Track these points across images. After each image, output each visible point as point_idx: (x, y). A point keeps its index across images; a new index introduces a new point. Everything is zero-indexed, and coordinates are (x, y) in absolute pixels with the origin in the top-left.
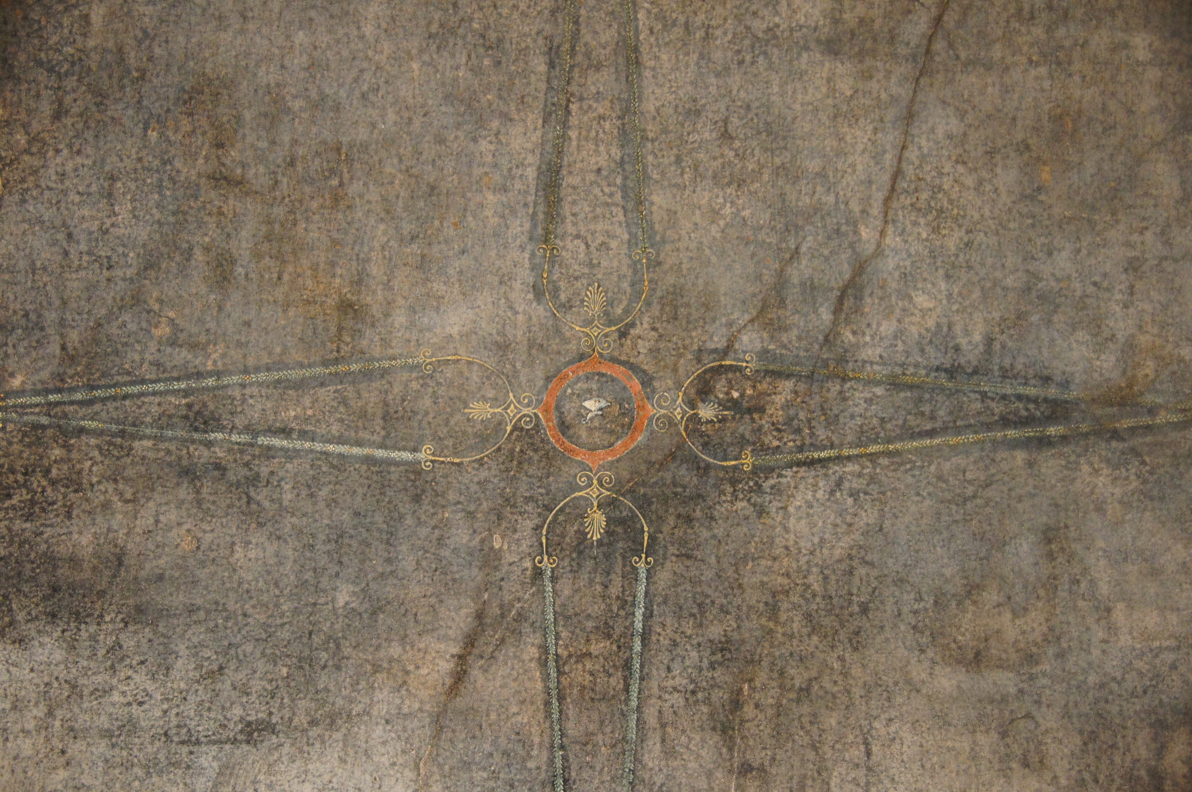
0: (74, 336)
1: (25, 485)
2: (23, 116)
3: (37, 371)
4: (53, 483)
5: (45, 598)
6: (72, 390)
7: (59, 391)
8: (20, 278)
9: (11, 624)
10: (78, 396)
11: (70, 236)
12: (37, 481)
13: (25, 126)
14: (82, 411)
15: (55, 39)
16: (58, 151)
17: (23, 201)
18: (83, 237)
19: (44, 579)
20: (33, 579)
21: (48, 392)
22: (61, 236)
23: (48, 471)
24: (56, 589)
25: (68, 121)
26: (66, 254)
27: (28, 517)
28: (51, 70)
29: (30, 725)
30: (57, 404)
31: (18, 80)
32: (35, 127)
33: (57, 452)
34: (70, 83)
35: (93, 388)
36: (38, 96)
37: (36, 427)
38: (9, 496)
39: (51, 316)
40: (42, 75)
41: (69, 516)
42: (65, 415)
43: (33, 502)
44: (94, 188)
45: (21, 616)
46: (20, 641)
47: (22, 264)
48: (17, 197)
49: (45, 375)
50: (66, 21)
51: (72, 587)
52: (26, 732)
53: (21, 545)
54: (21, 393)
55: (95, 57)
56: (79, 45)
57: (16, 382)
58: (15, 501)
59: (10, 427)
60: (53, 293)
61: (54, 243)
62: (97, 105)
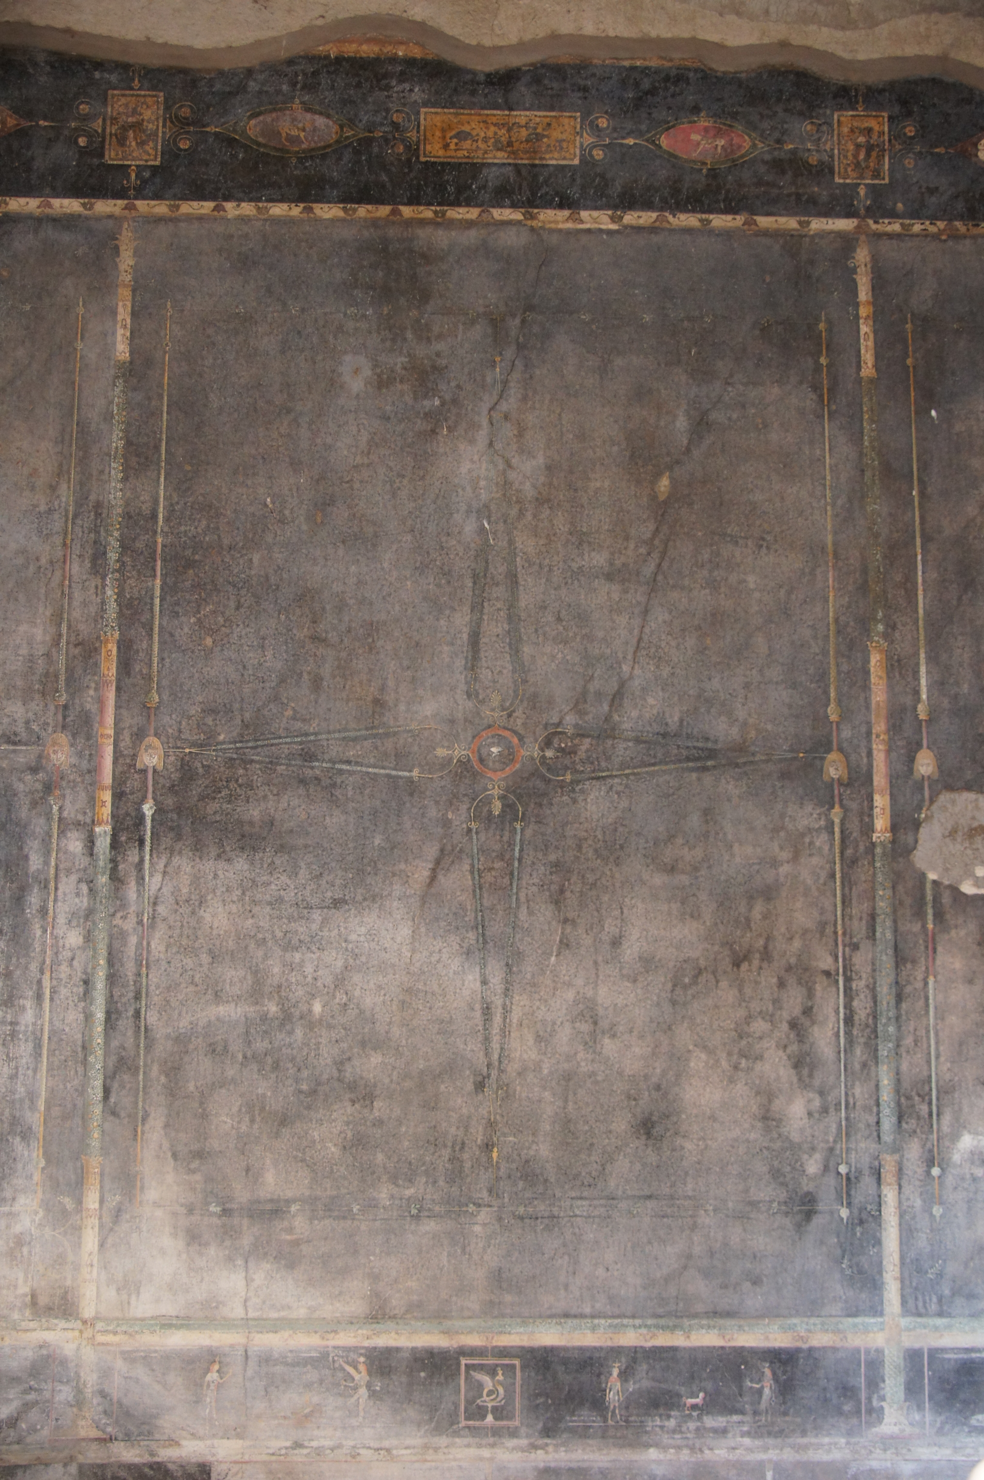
0: (247, 715)
1: (227, 787)
2: (221, 609)
3: (231, 732)
4: (240, 786)
5: (239, 840)
6: (247, 741)
7: (241, 742)
8: (222, 687)
9: (224, 852)
10: (250, 744)
11: (244, 667)
12: (232, 785)
13: (223, 613)
14: (252, 752)
15: (236, 571)
16: (238, 625)
17: (222, 650)
18: (250, 667)
19: (237, 831)
20: (233, 831)
21: (236, 742)
22: (240, 667)
23: (237, 780)
24: (243, 836)
25: (242, 610)
26: (243, 675)
27: (229, 802)
28: (234, 586)
29: (235, 899)
30: (241, 748)
31: (219, 591)
32: (227, 613)
33: (241, 772)
34: (243, 592)
35: (257, 741)
36: (228, 598)
37: (231, 759)
38: (220, 792)
39: (237, 706)
40: (230, 589)
41: (248, 802)
42: (244, 754)
43: (231, 795)
44: (255, 643)
45: (228, 849)
46: (229, 860)
47: (223, 681)
48: (219, 648)
49: (235, 734)
50: (241, 562)
51: (251, 836)
52: (233, 902)
53: (227, 815)
54: (223, 743)
55: (254, 578)
56: (247, 573)
57: (221, 737)
58: (223, 794)
59: (219, 759)
60: (237, 695)
61: (237, 670)
62: (256, 602)
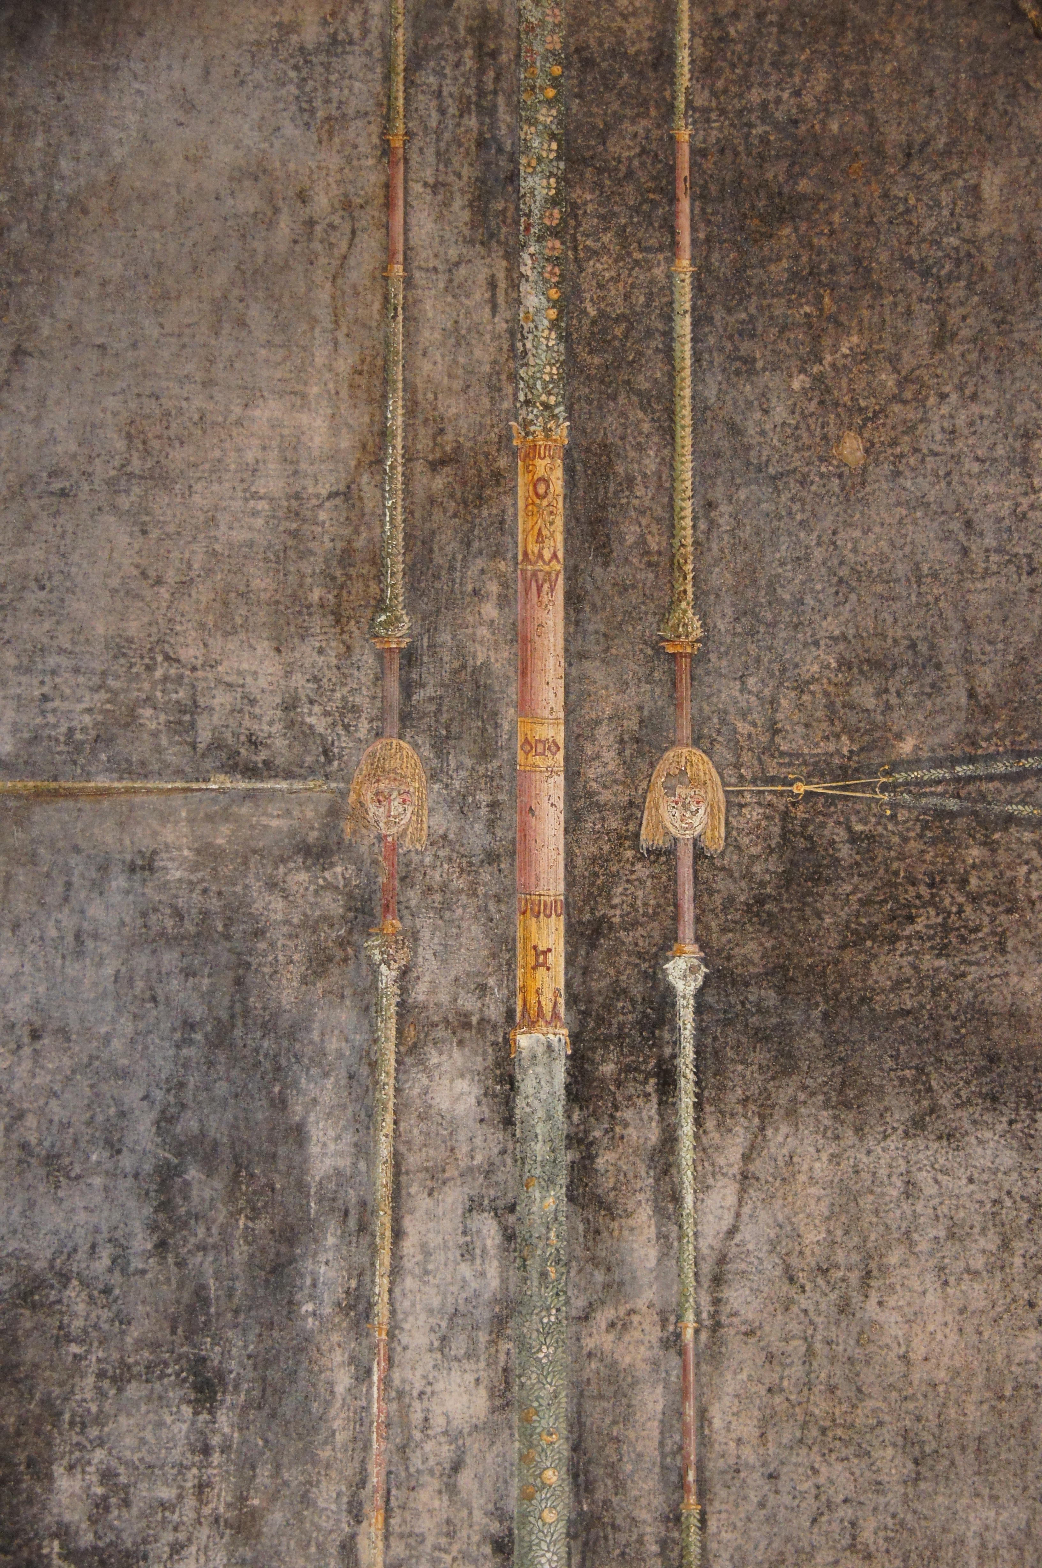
0: (986, 677)
1: (932, 902)
2: (888, 345)
3: (936, 730)
4: (974, 899)
5: (979, 1072)
6: (991, 758)
7: (971, 760)
8: (900, 589)
9: (933, 1110)
10: (1000, 768)
11: (969, 524)
12: (951, 896)
13: (894, 360)
14: (1008, 790)
15: (930, 225)
16: (943, 396)
17: (897, 474)
18: (987, 526)
19: (973, 1042)
20: (958, 1043)
21: (954, 761)
22: (955, 526)
23: (965, 881)
24: (993, 1059)
25: (955, 350)
26: (965, 552)
27: (942, 951)
28: (926, 273)
29: (978, 1263)
30: (970, 779)
31: (878, 291)
32: (908, 360)
33: (975, 853)
34: (957, 291)
35: (1020, 755)
36: (909, 313)
37: (941, 814)
38: (911, 919)
39: (950, 647)
40: (913, 282)
41: (1002, 949)
42: (983, 797)
43: (946, 928)
44: (1000, 451)
45: (946, 1099)
46: (948, 1136)
47: (902, 569)
48: (887, 468)
49: (948, 735)
50: (945, 198)
51: (1017, 1055)
52: (975, 1274)
53: (935, 992)
54: (914, 763)
55: (992, 250)
56: (967, 233)
57: (906, 747)
58: (919, 925)
59: (902, 815)
60: (949, 613)
61: (947, 536)
62: (998, 323)
